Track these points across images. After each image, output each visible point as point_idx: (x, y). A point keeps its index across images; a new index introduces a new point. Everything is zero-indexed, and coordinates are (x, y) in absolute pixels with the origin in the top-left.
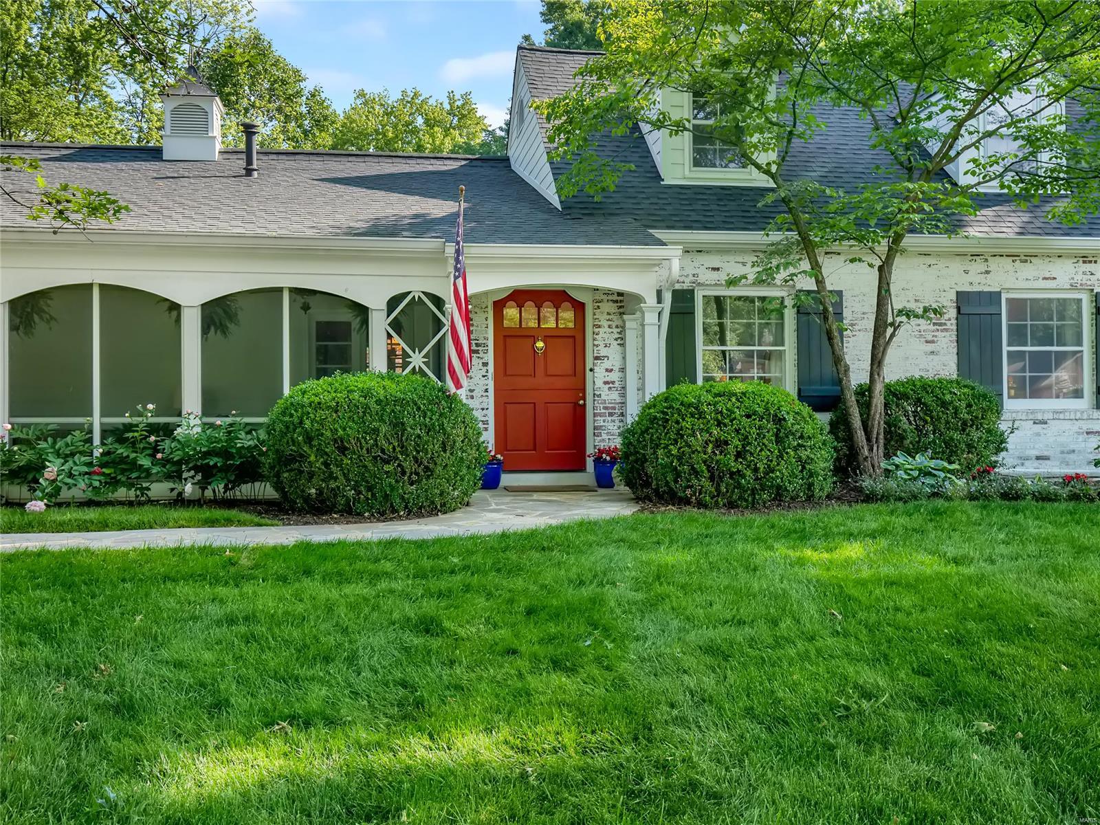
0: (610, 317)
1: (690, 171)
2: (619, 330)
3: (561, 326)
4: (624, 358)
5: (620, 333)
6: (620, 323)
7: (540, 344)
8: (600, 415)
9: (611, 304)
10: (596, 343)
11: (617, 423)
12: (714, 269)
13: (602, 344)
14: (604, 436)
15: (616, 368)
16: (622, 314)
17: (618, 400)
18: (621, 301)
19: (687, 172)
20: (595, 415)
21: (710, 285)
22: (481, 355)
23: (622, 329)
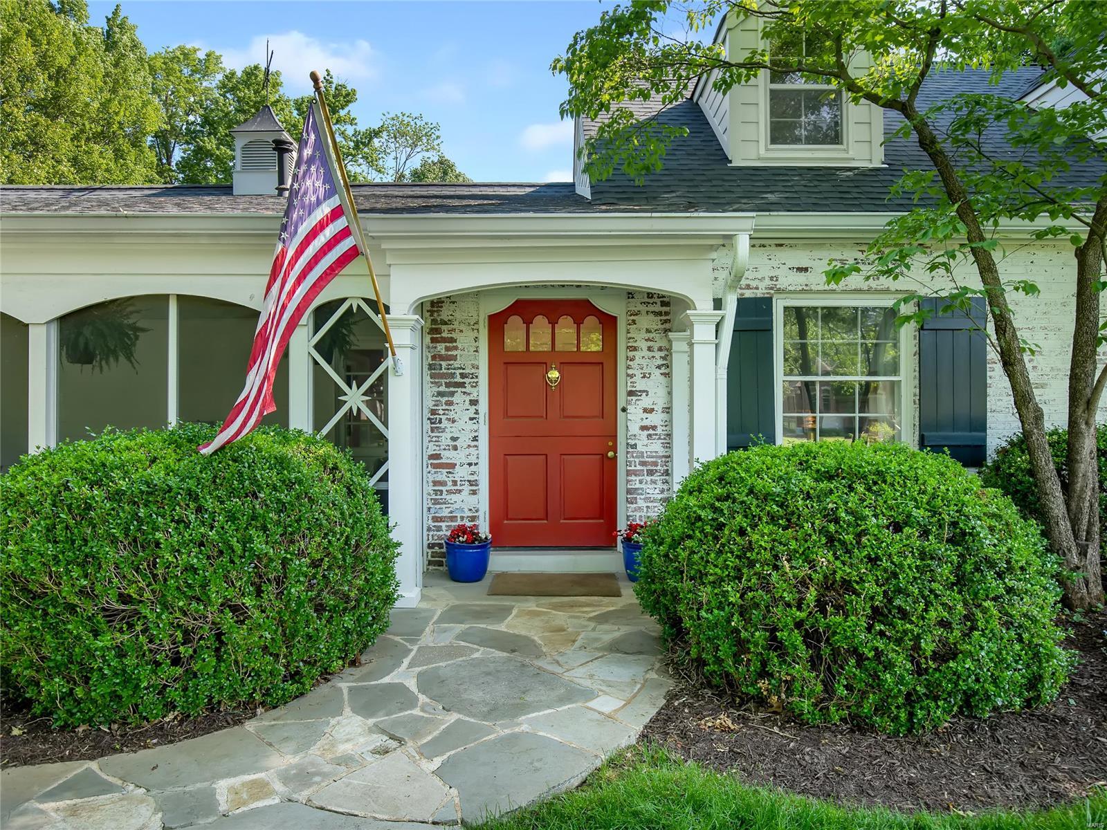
0: (650, 335)
1: (767, 150)
2: (663, 354)
3: (583, 349)
4: (670, 393)
5: (664, 358)
6: (664, 344)
7: (554, 374)
8: (635, 473)
9: (651, 317)
10: (630, 372)
11: (660, 485)
12: (800, 270)
13: (638, 373)
14: (641, 503)
15: (659, 408)
16: (666, 331)
17: (661, 451)
18: (667, 313)
19: (762, 152)
20: (629, 473)
21: (795, 292)
22: (468, 389)
23: (667, 352)
